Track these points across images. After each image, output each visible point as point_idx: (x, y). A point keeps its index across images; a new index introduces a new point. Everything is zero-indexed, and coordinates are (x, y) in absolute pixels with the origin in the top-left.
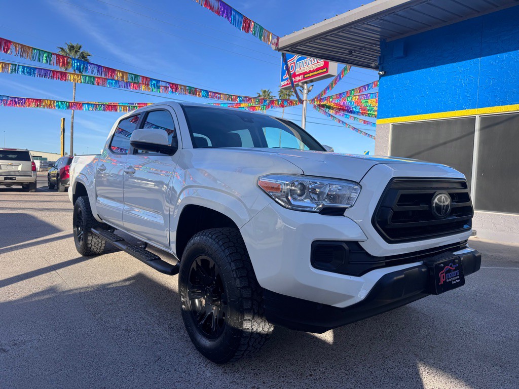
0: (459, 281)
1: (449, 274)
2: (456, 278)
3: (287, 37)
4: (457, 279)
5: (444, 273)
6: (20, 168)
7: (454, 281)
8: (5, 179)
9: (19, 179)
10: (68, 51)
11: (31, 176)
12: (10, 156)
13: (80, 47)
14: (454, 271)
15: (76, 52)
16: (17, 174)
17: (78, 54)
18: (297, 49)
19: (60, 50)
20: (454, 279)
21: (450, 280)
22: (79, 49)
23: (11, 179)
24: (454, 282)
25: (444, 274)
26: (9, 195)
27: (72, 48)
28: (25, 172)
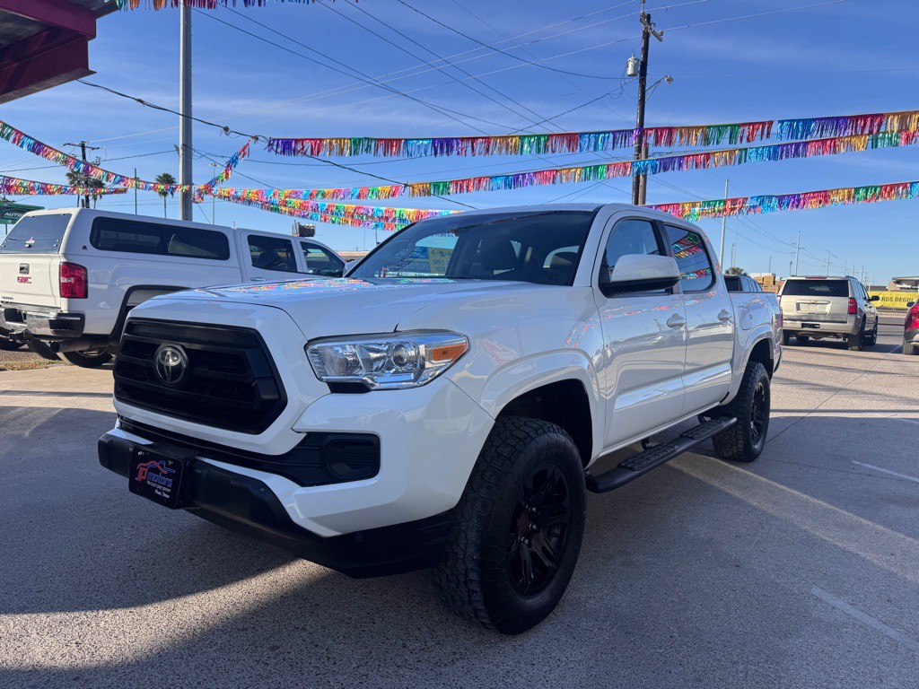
0: (168, 496)
1: (155, 475)
2: (164, 489)
4: (166, 493)
5: (146, 467)
6: (828, 309)
7: (159, 490)
8: (803, 326)
9: (824, 326)
11: (845, 322)
12: (817, 289)
14: (163, 475)
16: (822, 318)
20: (160, 487)
21: (153, 485)
23: (813, 326)
24: (159, 493)
25: (146, 470)
26: (806, 352)
28: (839, 315)
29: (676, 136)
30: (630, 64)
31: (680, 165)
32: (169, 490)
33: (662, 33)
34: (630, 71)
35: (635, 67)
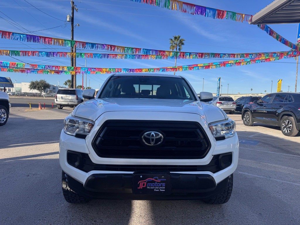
1: (152, 184)
3: (257, 14)
4: (162, 189)
5: (145, 182)
10: (174, 40)
13: (180, 37)
15: (178, 40)
17: (179, 40)
18: (266, 20)
19: (170, 40)
20: (157, 188)
21: (153, 188)
22: (179, 38)
25: (145, 183)
27: (176, 38)
29: (116, 48)
30: (68, 17)
31: (108, 57)
32: (164, 188)
33: (77, 9)
34: (68, 20)
35: (70, 19)
